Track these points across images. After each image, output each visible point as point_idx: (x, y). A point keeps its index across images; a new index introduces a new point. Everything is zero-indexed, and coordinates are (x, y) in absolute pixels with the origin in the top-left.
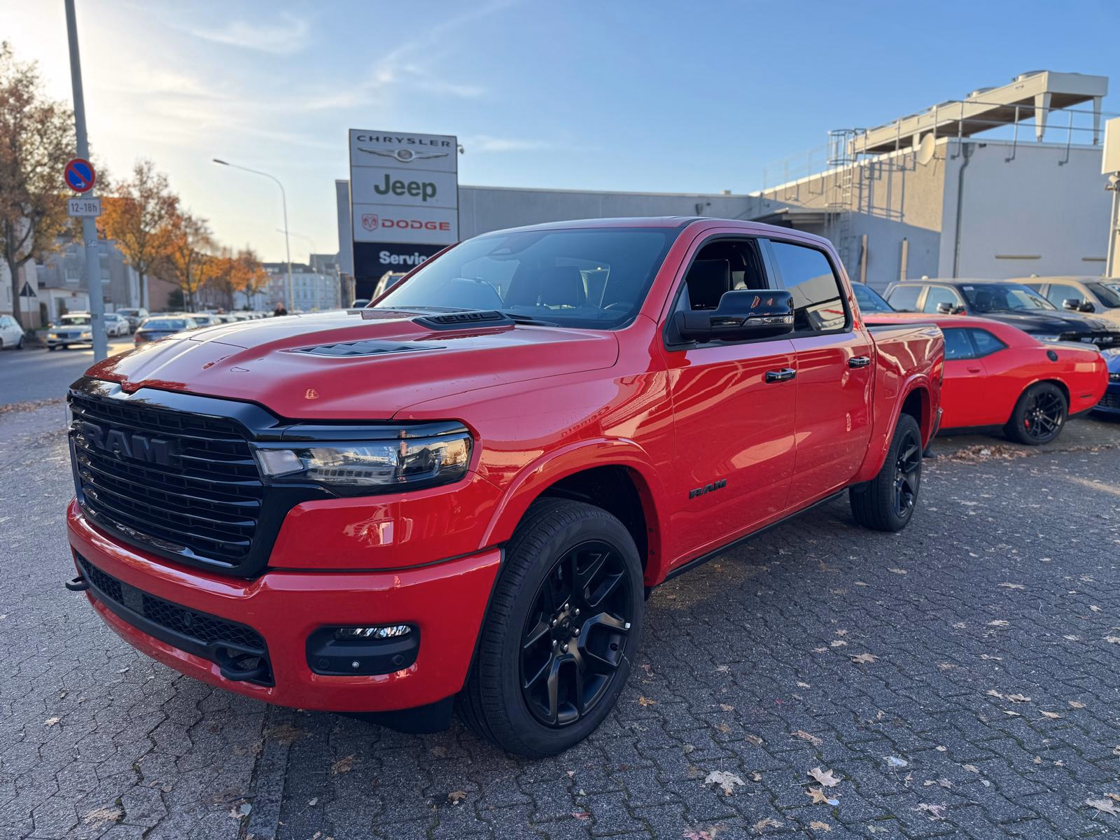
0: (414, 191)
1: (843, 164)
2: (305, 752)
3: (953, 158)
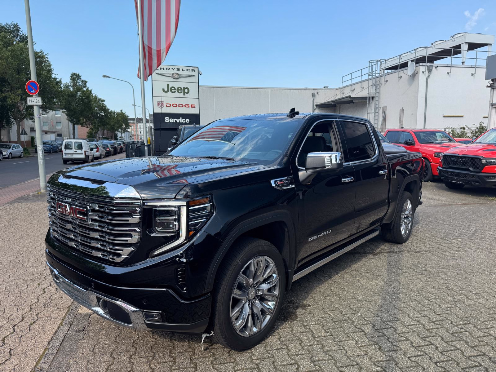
0: (180, 91)
1: (376, 75)
3: (423, 72)
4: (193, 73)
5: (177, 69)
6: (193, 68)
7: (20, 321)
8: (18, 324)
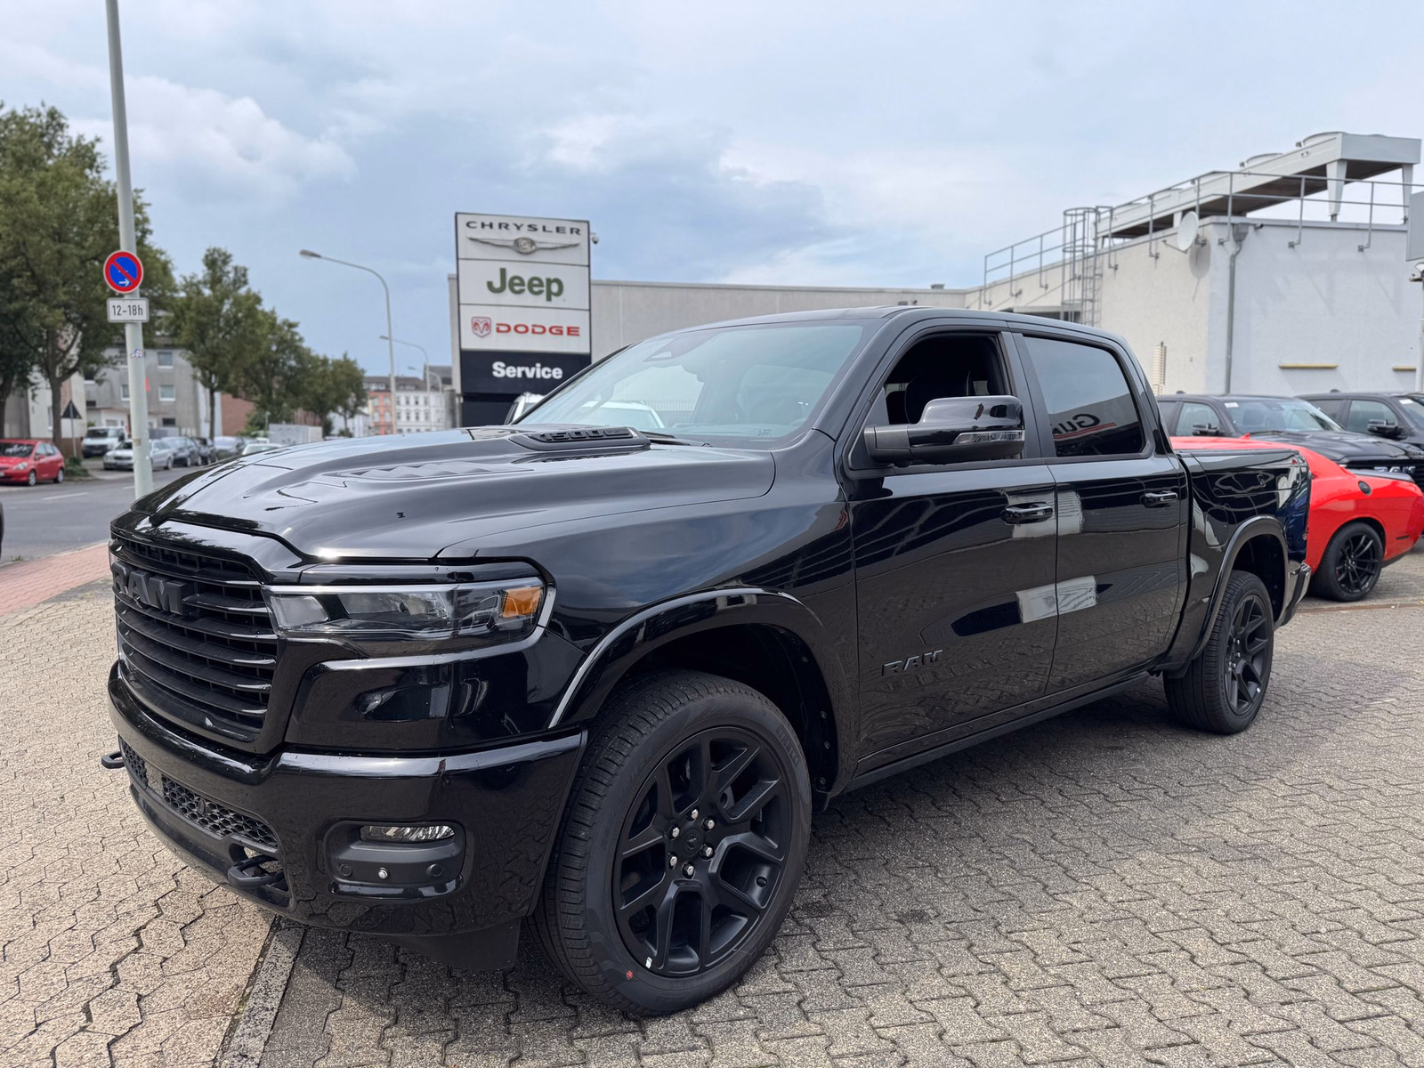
0: (536, 289)
1: (1083, 251)
2: (317, 954)
3: (1221, 243)
4: (574, 239)
5: (530, 226)
6: (575, 226)
7: (152, 917)
8: (148, 927)
